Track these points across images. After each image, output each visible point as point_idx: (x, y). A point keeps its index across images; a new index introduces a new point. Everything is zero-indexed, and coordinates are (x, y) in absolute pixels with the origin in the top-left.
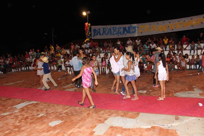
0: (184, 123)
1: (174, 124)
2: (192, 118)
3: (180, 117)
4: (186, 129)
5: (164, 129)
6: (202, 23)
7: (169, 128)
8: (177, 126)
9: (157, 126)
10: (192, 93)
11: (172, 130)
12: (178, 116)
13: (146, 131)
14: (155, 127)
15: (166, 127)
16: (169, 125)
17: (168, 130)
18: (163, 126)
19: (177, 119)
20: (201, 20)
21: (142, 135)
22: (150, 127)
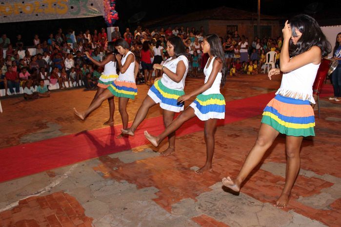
0: (67, 177)
1: (53, 185)
2: (73, 167)
3: (55, 170)
4: (75, 184)
5: (44, 197)
6: (21, 12)
7: (51, 193)
8: (60, 185)
9: (27, 197)
10: (49, 132)
11: (58, 193)
12: (51, 171)
13: (15, 213)
14: (25, 200)
15: (44, 193)
16: (47, 188)
17: (50, 195)
18: (38, 193)
19: (52, 175)
20: (19, 7)
21: (11, 222)
22: (16, 204)
